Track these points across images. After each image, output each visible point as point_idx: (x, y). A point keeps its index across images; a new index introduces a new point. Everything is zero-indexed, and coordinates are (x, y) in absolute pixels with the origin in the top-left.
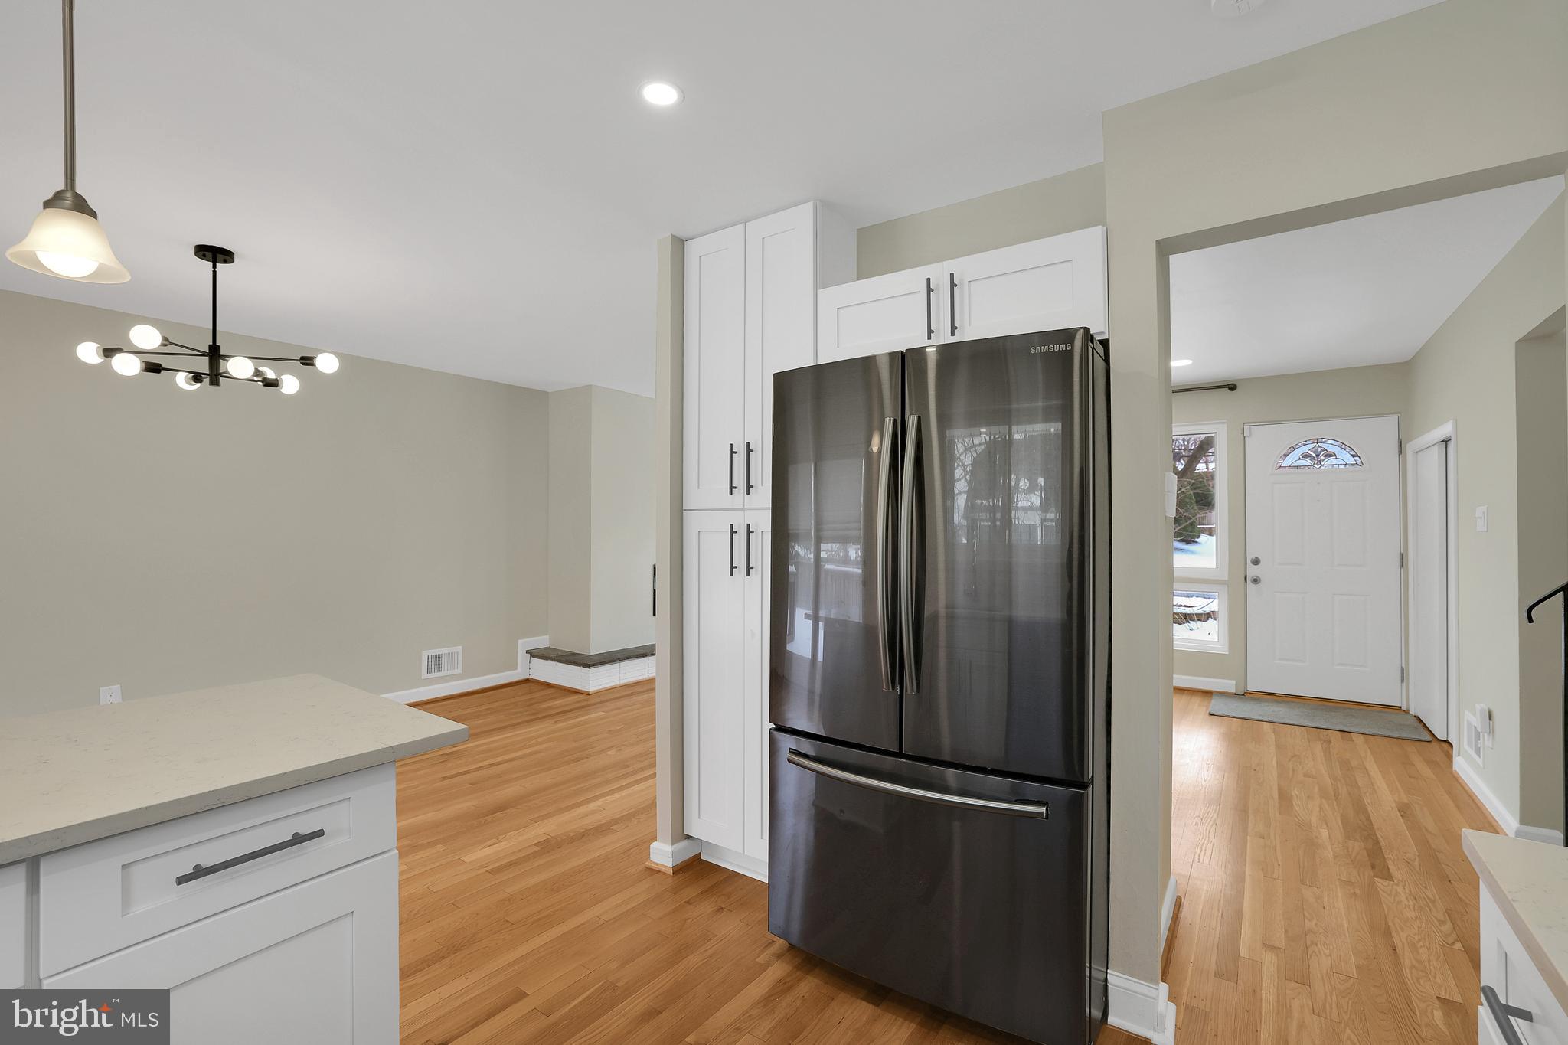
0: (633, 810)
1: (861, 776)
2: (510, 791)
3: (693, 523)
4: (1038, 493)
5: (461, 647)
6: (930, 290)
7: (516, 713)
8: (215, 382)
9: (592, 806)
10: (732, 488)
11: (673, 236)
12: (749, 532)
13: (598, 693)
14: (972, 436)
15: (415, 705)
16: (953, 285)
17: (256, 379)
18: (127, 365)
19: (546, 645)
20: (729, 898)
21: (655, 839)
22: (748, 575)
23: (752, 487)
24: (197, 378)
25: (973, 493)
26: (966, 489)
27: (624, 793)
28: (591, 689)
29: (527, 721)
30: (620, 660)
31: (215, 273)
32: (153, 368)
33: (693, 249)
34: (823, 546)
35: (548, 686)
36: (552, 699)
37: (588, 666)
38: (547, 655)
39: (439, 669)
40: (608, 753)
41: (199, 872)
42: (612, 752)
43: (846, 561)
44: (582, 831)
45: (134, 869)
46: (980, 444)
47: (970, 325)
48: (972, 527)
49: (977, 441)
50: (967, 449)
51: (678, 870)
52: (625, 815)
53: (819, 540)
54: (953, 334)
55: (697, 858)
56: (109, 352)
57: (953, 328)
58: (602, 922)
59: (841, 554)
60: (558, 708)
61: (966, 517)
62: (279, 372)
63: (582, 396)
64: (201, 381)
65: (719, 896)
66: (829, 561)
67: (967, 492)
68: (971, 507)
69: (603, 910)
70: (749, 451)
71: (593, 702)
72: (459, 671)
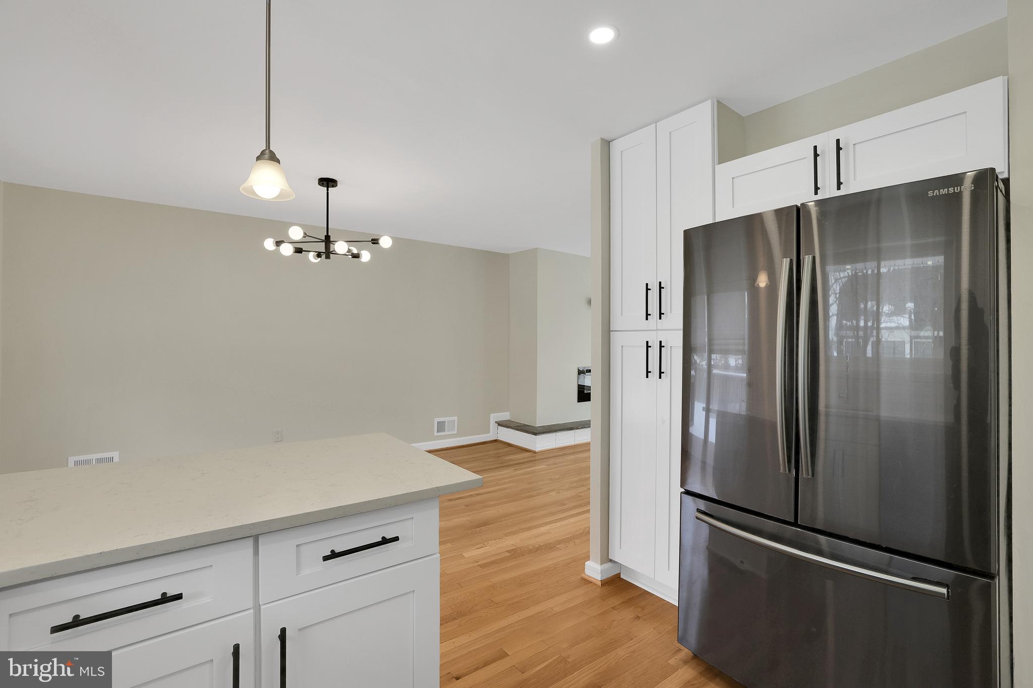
0: (570, 536)
1: (747, 532)
2: (490, 513)
3: (617, 340)
4: (907, 316)
5: (457, 417)
6: (816, 155)
7: (490, 462)
8: (328, 257)
9: (543, 529)
10: (647, 315)
11: (602, 139)
12: (661, 347)
13: (540, 452)
14: (840, 271)
15: (430, 452)
16: (839, 149)
17: (347, 254)
18: (287, 250)
19: (508, 418)
20: (643, 610)
21: (587, 558)
22: (660, 378)
23: (663, 314)
24: (319, 255)
25: (841, 315)
26: (836, 312)
27: (563, 523)
28: (537, 450)
29: (498, 468)
30: (556, 431)
31: (328, 193)
32: (299, 251)
33: (616, 147)
34: (713, 356)
35: (509, 445)
36: (511, 454)
37: (535, 434)
38: (509, 425)
39: (443, 430)
40: (550, 494)
41: (334, 555)
42: (553, 494)
43: (727, 367)
44: (537, 546)
45: (303, 548)
46: (844, 277)
47: (855, 180)
48: (840, 343)
49: (842, 275)
50: (836, 280)
51: (606, 583)
52: (564, 539)
53: (711, 352)
54: (839, 188)
55: (617, 577)
56: (278, 243)
57: (839, 184)
58: (554, 612)
59: (723, 362)
60: (517, 460)
61: (837, 335)
62: (360, 249)
63: (531, 256)
64: (321, 257)
65: (636, 607)
66: (717, 367)
67: (837, 315)
68: (840, 327)
69: (556, 604)
70: (661, 288)
71: (537, 458)
72: (455, 432)
